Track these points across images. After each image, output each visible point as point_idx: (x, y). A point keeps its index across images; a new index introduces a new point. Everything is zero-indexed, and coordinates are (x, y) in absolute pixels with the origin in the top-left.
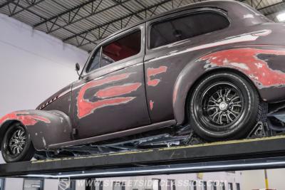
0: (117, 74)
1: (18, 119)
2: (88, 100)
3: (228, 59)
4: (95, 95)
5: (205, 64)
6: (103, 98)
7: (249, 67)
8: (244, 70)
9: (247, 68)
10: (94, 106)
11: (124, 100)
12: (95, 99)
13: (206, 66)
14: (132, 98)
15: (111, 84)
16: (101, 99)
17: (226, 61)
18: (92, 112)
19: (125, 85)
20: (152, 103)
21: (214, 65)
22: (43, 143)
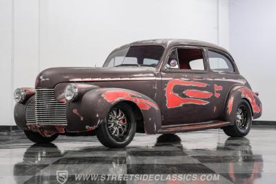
0: (198, 81)
2: (177, 95)
4: (184, 92)
5: (241, 94)
7: (252, 101)
10: (184, 101)
11: (204, 103)
12: (184, 96)
14: (208, 102)
16: (189, 98)
17: (247, 95)
18: (181, 105)
19: (204, 92)
20: (215, 108)
21: (244, 96)
22: (154, 128)
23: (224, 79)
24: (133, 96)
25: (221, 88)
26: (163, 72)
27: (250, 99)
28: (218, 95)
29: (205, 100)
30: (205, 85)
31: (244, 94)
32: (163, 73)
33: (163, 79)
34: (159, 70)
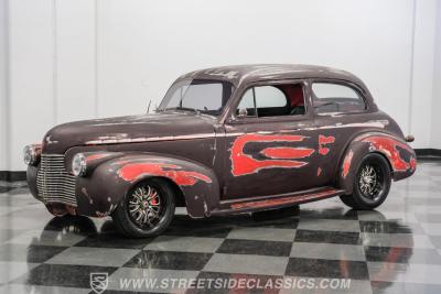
1: (167, 175)
2: (250, 157)
4: (262, 152)
5: (370, 146)
9: (390, 155)
10: (260, 165)
12: (262, 157)
14: (306, 163)
15: (282, 144)
16: (270, 159)
17: (381, 147)
18: (256, 171)
19: (299, 148)
20: (320, 170)
21: (375, 149)
22: (204, 209)
23: (339, 126)
24: (164, 169)
25: (332, 140)
26: (229, 124)
27: (388, 153)
28: (324, 152)
29: (299, 160)
30: (301, 139)
31: (375, 145)
32: (227, 127)
33: (228, 135)
34: (222, 122)
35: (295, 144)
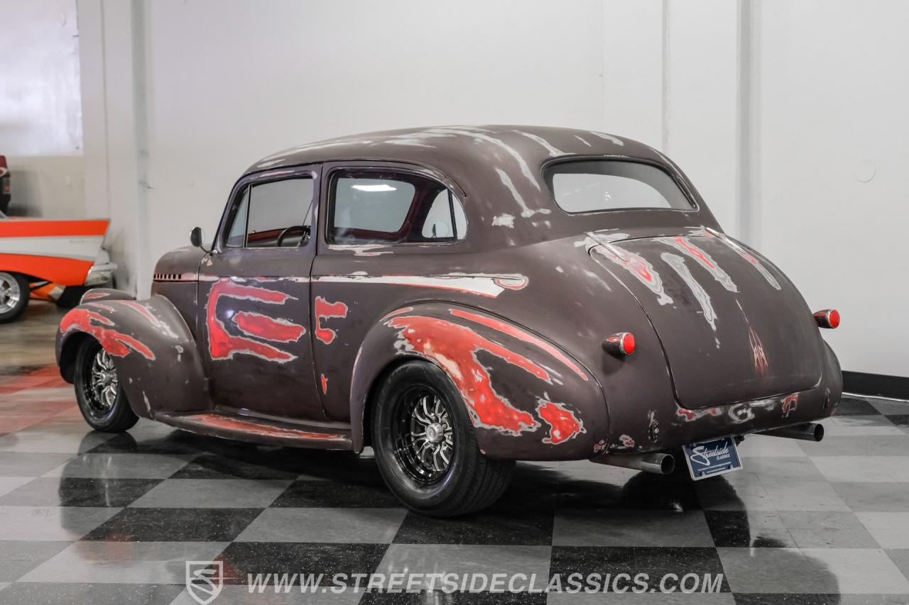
0: (266, 285)
1: (93, 333)
2: (222, 325)
3: (431, 343)
4: (234, 320)
5: (396, 339)
6: (246, 333)
7: (462, 374)
8: (455, 379)
9: (458, 375)
10: (233, 344)
11: (280, 356)
13: (397, 345)
14: (293, 357)
15: (257, 307)
16: (243, 335)
17: (427, 346)
18: (231, 356)
19: (279, 321)
21: (409, 348)
22: (145, 405)
23: (360, 278)
24: (95, 323)
25: (341, 310)
27: (452, 368)
28: (327, 337)
29: (281, 346)
30: (283, 299)
31: (410, 338)
35: (274, 311)
